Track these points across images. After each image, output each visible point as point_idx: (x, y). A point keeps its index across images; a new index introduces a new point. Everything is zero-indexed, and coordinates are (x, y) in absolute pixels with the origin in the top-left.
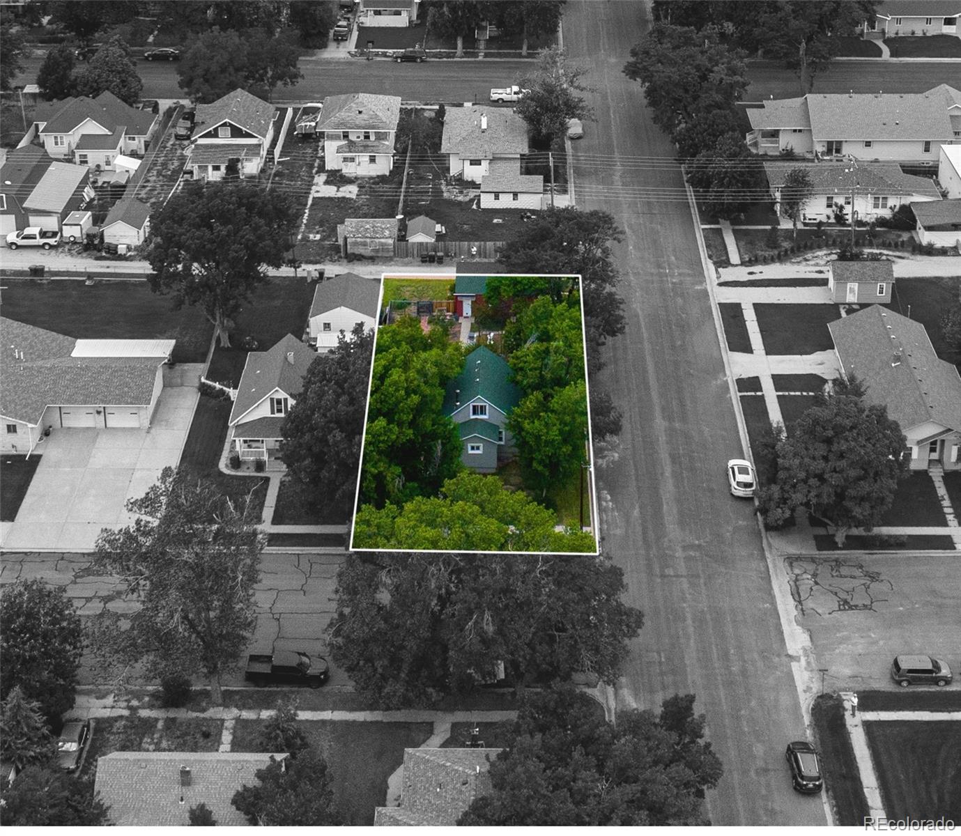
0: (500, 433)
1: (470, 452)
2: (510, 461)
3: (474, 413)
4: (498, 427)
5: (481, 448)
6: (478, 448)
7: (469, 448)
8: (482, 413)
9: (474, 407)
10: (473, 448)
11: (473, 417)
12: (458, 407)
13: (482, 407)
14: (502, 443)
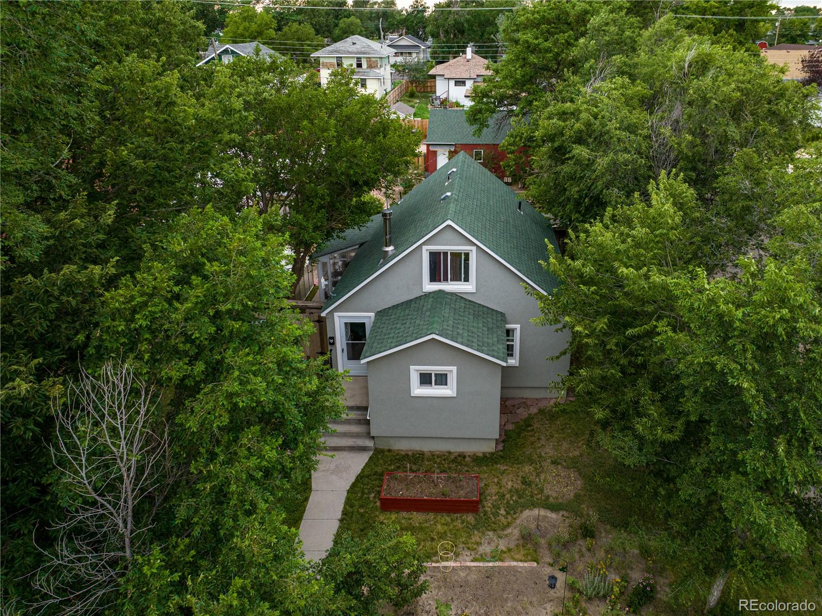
0: (509, 332)
1: (418, 390)
2: (534, 410)
3: (434, 277)
4: (502, 317)
5: (453, 379)
6: (442, 379)
7: (415, 378)
8: (456, 278)
9: (434, 256)
10: (425, 379)
11: (430, 287)
12: (386, 257)
13: (456, 256)
14: (512, 362)
